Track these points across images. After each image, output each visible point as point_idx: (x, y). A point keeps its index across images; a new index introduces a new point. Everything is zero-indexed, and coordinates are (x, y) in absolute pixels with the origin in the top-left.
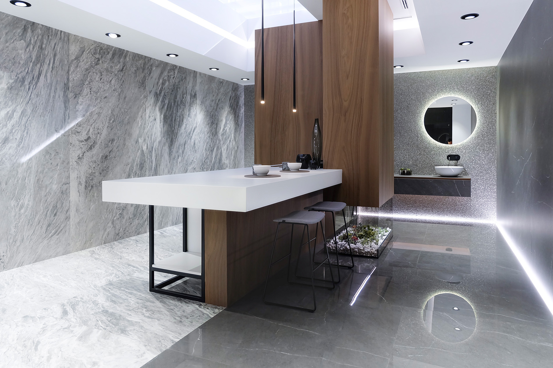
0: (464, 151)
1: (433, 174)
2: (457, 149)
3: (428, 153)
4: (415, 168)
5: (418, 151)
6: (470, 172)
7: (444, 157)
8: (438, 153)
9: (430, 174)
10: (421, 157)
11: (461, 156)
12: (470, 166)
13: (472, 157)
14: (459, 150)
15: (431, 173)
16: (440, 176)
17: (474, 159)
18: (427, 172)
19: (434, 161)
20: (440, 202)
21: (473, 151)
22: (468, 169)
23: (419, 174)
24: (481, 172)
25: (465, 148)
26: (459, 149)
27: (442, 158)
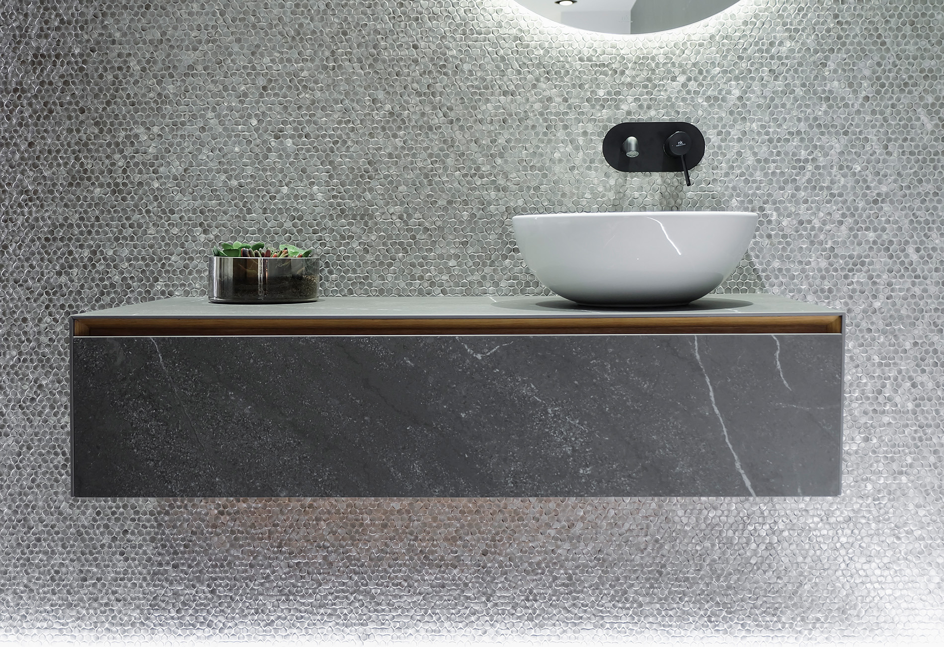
0: (737, 93)
1: (498, 292)
2: (682, 79)
3: (459, 110)
4: (355, 245)
5: (381, 95)
6: (776, 264)
7: (581, 140)
8: (537, 106)
9: (468, 291)
10: (399, 142)
11: (711, 137)
12: (774, 217)
13: (796, 142)
14: (692, 85)
15: (477, 277)
16: (558, 298)
17: (803, 154)
18: (449, 269)
19: (501, 181)
20: (545, 518)
21: (799, 92)
22: (767, 241)
23: (381, 292)
24: (858, 263)
25: (744, 65)
26: (700, 72)
27: (569, 148)
